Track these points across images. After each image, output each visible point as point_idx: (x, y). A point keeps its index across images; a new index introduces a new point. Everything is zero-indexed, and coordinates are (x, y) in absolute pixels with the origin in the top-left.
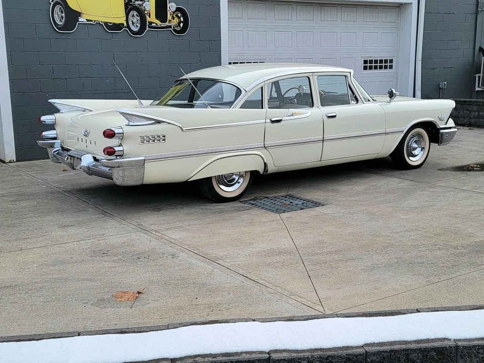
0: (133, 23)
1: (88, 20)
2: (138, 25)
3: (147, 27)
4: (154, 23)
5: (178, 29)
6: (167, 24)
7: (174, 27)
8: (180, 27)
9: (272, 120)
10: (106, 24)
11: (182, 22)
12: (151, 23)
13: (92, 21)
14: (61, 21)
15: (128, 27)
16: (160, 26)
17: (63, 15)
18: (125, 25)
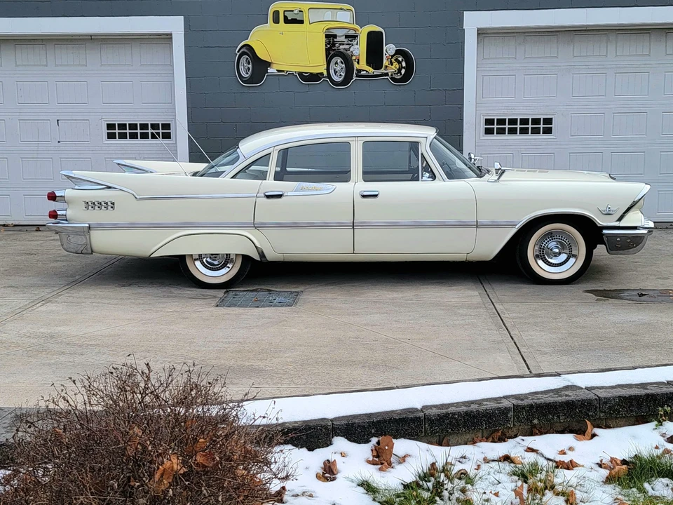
0: (336, 72)
1: (278, 71)
2: (341, 73)
3: (355, 75)
4: (363, 70)
5: (398, 77)
6: (382, 71)
7: (392, 75)
8: (401, 74)
9: (266, 194)
10: (301, 74)
11: (404, 68)
12: (359, 71)
13: (283, 71)
14: (247, 73)
15: (329, 76)
16: (372, 74)
17: (250, 66)
18: (325, 74)
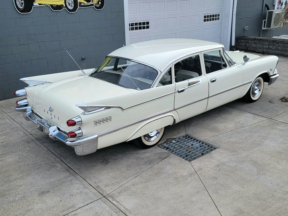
0: (69, 4)
1: (40, 4)
2: (72, 5)
3: (78, 6)
4: (82, 3)
5: (98, 6)
6: (91, 3)
7: (95, 5)
8: (99, 5)
9: (179, 90)
10: (52, 6)
11: (100, 1)
12: (80, 3)
13: (42, 4)
14: (22, 6)
15: (66, 7)
16: (86, 5)
17: (23, 2)
18: (64, 5)
